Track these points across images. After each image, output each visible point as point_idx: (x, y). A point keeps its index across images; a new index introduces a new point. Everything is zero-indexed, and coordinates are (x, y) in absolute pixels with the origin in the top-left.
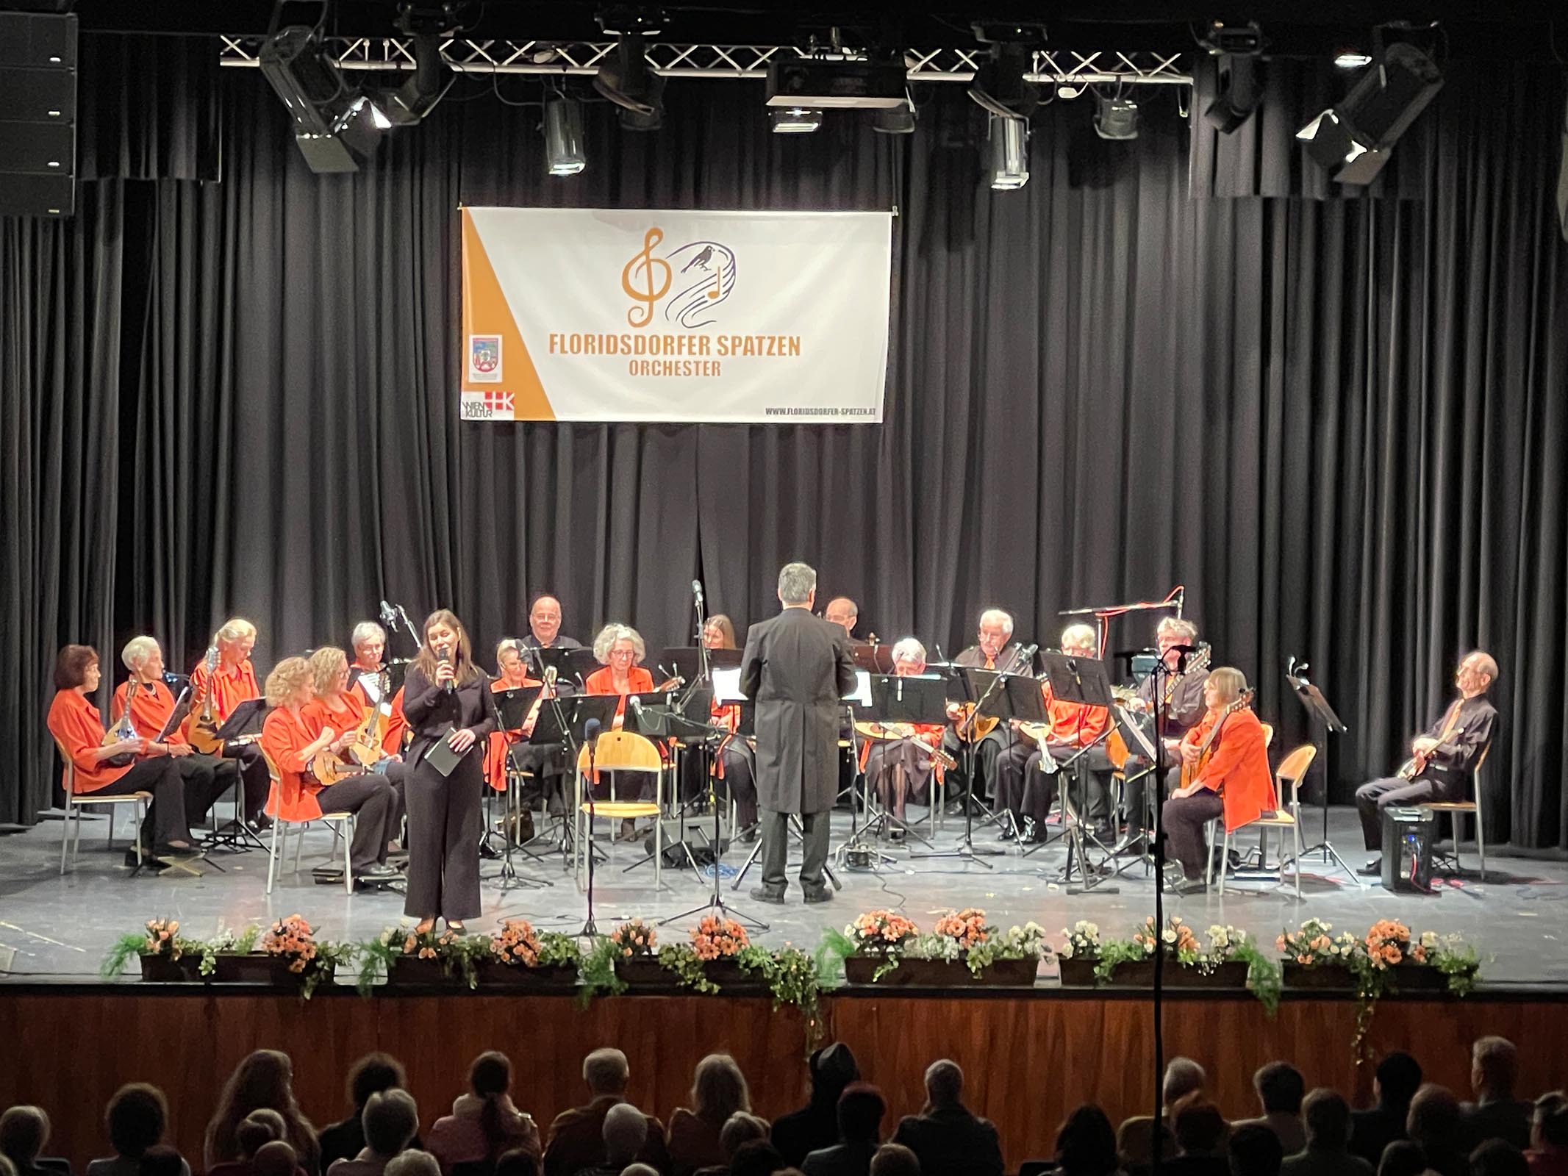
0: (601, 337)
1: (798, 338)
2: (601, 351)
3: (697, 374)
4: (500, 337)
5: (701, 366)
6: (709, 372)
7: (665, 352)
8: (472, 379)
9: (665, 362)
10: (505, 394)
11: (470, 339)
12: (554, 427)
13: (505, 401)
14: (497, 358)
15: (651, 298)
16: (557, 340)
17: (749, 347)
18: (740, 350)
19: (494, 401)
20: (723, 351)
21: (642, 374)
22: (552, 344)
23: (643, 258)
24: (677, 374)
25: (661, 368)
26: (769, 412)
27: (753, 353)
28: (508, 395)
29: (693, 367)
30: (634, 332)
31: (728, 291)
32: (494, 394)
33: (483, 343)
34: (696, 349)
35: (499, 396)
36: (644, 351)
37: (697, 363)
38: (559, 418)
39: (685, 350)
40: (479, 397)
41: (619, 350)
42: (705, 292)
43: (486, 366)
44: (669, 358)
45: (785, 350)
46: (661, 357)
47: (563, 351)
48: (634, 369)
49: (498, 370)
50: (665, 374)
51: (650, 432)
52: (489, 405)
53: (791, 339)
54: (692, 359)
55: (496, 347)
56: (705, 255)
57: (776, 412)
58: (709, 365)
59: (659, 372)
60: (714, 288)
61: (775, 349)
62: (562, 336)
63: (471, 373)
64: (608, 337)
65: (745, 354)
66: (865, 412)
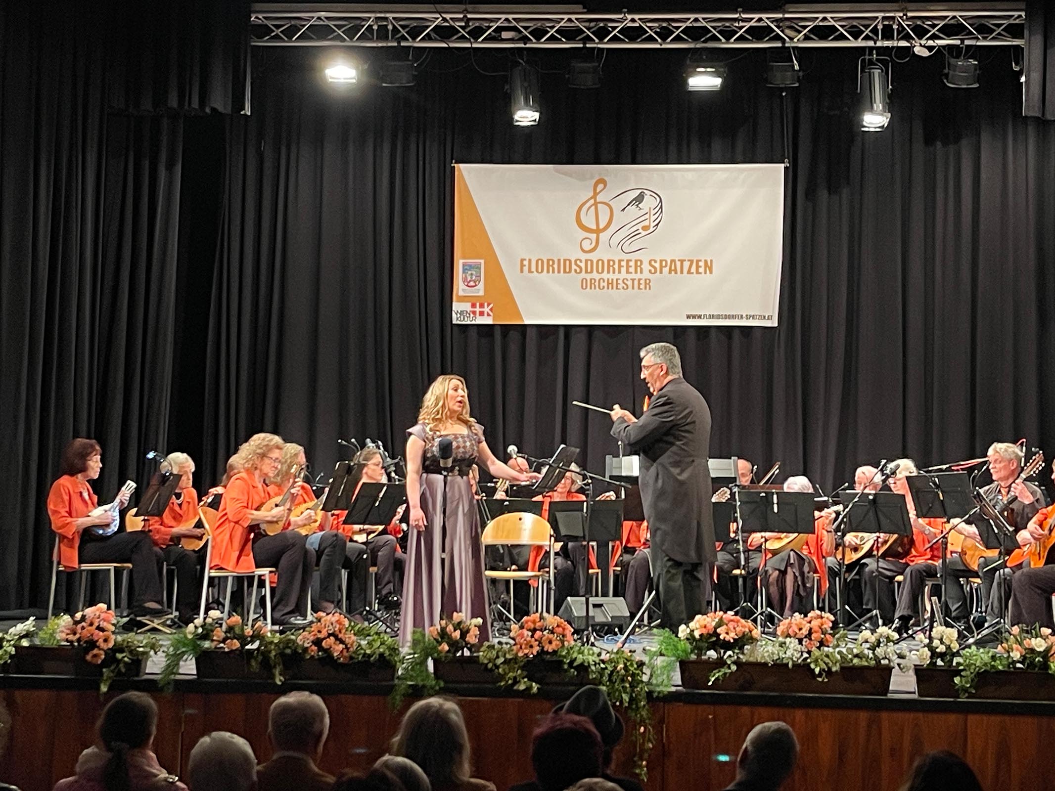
0: (559, 260)
1: (711, 261)
2: (559, 272)
3: (633, 288)
4: (482, 261)
5: (636, 282)
6: (642, 286)
7: (608, 272)
8: (461, 293)
9: (608, 279)
10: (486, 304)
11: (459, 264)
12: (523, 329)
13: (486, 309)
14: (480, 276)
15: (598, 231)
16: (526, 263)
17: (673, 268)
18: (666, 270)
19: (478, 310)
20: (653, 271)
21: (591, 288)
22: (522, 266)
23: (592, 201)
24: (617, 288)
25: (605, 284)
26: (688, 317)
27: (676, 273)
28: (489, 305)
29: (629, 283)
30: (584, 257)
31: (657, 225)
32: (478, 304)
33: (470, 266)
34: (632, 270)
35: (482, 306)
36: (592, 272)
37: (633, 280)
38: (527, 322)
39: (624, 270)
40: (467, 307)
41: (573, 271)
42: (640, 226)
43: (472, 284)
44: (611, 276)
45: (701, 270)
46: (605, 275)
47: (530, 271)
48: (584, 284)
49: (481, 286)
50: (608, 288)
51: (597, 333)
52: (474, 313)
53: (706, 261)
54: (629, 277)
55: (480, 269)
56: (640, 199)
57: (694, 317)
58: (642, 282)
59: (604, 287)
60: (646, 223)
61: (693, 270)
62: (530, 261)
63: (460, 287)
64: (565, 261)
65: (670, 272)
66: (764, 317)
